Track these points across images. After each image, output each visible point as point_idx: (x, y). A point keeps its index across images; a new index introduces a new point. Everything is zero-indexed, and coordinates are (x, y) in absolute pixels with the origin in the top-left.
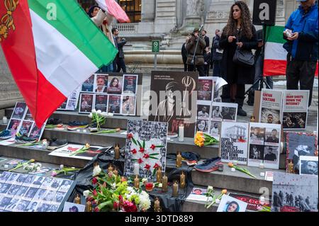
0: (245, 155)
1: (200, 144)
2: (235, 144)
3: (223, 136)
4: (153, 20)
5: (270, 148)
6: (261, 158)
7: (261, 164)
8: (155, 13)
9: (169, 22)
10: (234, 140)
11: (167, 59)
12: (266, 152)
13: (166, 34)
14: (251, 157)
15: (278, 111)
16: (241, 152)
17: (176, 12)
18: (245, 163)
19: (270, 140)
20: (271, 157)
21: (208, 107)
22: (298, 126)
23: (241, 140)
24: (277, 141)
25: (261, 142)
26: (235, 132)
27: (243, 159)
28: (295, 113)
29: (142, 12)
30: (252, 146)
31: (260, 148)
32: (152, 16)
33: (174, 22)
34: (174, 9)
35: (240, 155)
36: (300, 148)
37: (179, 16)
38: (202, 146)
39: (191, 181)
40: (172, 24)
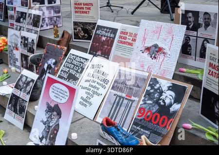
0: (19, 63)
10: (13, 48)
16: (17, 60)
19: (30, 51)
25: (26, 52)
27: (18, 67)
36: (50, 62)
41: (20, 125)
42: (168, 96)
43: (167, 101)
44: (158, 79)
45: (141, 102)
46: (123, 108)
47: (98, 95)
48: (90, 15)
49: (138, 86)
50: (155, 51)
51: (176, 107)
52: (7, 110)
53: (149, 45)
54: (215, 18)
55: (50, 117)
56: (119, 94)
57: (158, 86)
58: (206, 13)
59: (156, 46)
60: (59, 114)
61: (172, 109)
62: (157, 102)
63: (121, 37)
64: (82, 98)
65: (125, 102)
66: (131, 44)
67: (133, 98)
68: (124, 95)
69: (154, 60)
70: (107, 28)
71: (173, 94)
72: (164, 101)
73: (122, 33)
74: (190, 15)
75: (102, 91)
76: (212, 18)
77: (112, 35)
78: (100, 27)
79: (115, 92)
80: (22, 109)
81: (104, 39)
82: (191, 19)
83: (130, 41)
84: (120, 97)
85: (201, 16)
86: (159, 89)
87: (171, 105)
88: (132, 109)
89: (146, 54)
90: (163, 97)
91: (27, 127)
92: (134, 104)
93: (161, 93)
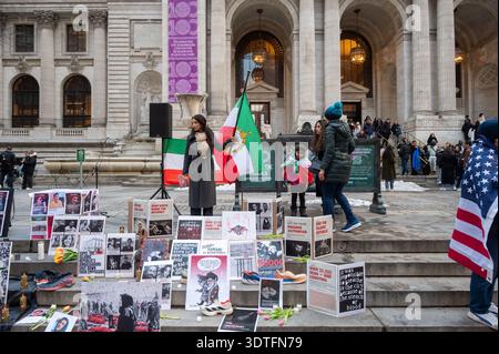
0: (103, 267)
1: (56, 261)
2: (93, 257)
3: (81, 250)
4: (105, 125)
5: (126, 257)
6: (118, 268)
7: (118, 274)
8: (106, 119)
9: (122, 128)
10: (92, 253)
11: (114, 166)
12: (122, 261)
13: (119, 140)
14: (109, 268)
15: (145, 220)
16: (99, 264)
17: (130, 117)
18: (102, 275)
19: (125, 249)
20: (127, 266)
21: (76, 221)
22: (164, 233)
23: (99, 252)
24: (131, 250)
25: (117, 252)
26: (93, 245)
27: (101, 272)
28: (161, 221)
29: (93, 116)
30: (109, 257)
31: (117, 258)
32: (103, 121)
33: (128, 128)
34: (127, 115)
35: (98, 268)
36: (153, 254)
37: (133, 123)
38: (61, 263)
39: (36, 302)
40: (125, 130)
45: (257, 257)
46: (246, 265)
50: (239, 230)
55: (206, 284)
56: (239, 257)
58: (264, 204)
59: (238, 227)
61: (278, 255)
62: (267, 254)
65: (246, 261)
67: (250, 257)
68: (242, 257)
69: (240, 236)
70: (191, 221)
71: (274, 247)
72: (271, 252)
73: (206, 222)
74: (254, 206)
77: (197, 225)
78: (183, 221)
81: (190, 229)
83: (216, 227)
87: (276, 253)
88: (253, 263)
89: (233, 233)
92: (254, 260)
93: (267, 248)
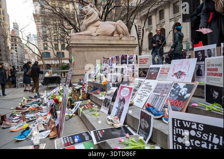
41: (107, 112)
42: (183, 91)
43: (183, 93)
44: (178, 83)
45: (168, 96)
46: (158, 101)
47: (146, 96)
48: (147, 64)
49: (167, 89)
50: (179, 74)
51: (188, 95)
52: (102, 106)
53: (176, 72)
54: (214, 51)
55: (120, 105)
56: (157, 94)
57: (178, 86)
58: (208, 50)
59: (180, 72)
60: (124, 102)
61: (185, 97)
62: (177, 95)
63: (161, 71)
64: (138, 99)
65: (160, 97)
66: (166, 73)
67: (164, 95)
68: (159, 94)
69: (179, 79)
70: (155, 68)
71: (186, 89)
72: (181, 93)
73: (162, 69)
74: (200, 53)
75: (148, 94)
76: (212, 52)
77: (157, 71)
78: (151, 68)
79: (155, 94)
80: (108, 104)
81: (153, 73)
82: (201, 55)
83: (166, 72)
84: (157, 95)
85: (206, 52)
86: (178, 88)
87: (185, 95)
88: (163, 100)
89: (174, 77)
90: (181, 92)
91: (109, 113)
92: (165, 98)
93: (180, 89)
